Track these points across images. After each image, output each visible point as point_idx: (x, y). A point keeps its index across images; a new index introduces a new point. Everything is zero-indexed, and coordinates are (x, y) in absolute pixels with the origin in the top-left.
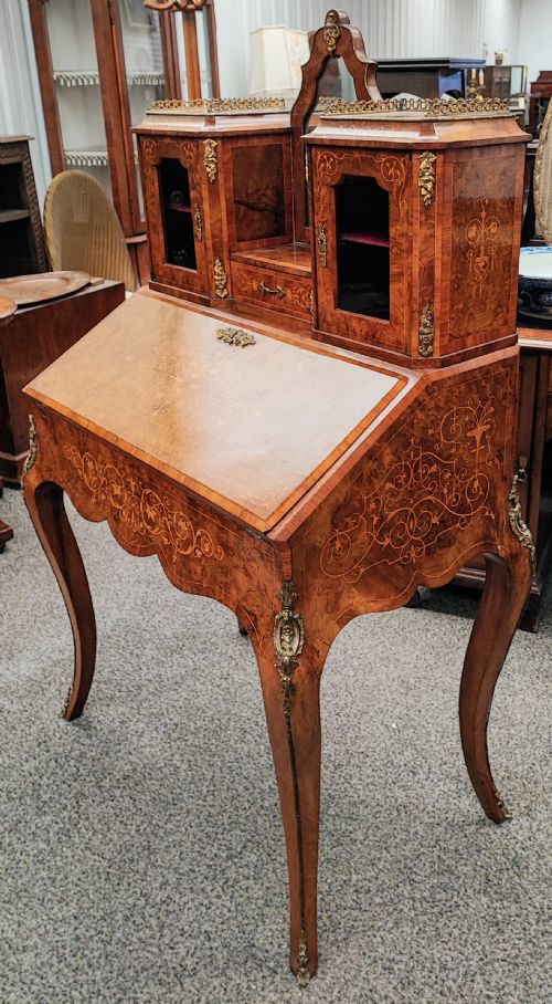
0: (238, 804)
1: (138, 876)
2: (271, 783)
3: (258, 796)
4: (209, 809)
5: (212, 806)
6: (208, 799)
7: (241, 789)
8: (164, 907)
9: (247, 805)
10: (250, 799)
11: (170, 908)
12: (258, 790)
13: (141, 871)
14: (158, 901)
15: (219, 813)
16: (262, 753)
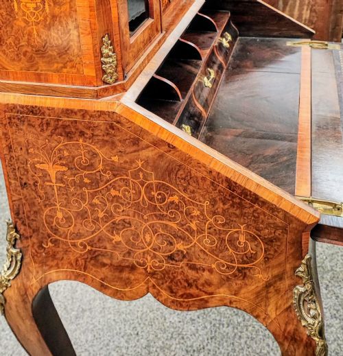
0: (254, 333)
1: (340, 342)
2: (224, 329)
3: (239, 328)
4: (271, 346)
5: (268, 345)
6: (265, 352)
7: (243, 341)
8: (337, 315)
9: (250, 328)
10: (245, 329)
11: (335, 312)
12: (236, 331)
13: (336, 343)
14: (338, 321)
15: (268, 338)
16: (206, 352)
